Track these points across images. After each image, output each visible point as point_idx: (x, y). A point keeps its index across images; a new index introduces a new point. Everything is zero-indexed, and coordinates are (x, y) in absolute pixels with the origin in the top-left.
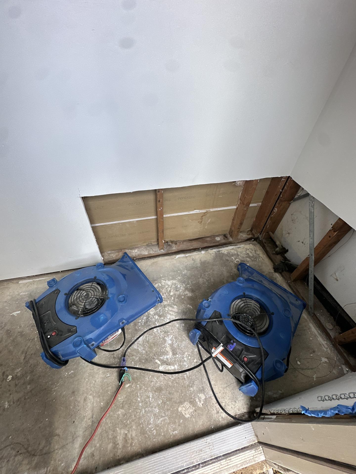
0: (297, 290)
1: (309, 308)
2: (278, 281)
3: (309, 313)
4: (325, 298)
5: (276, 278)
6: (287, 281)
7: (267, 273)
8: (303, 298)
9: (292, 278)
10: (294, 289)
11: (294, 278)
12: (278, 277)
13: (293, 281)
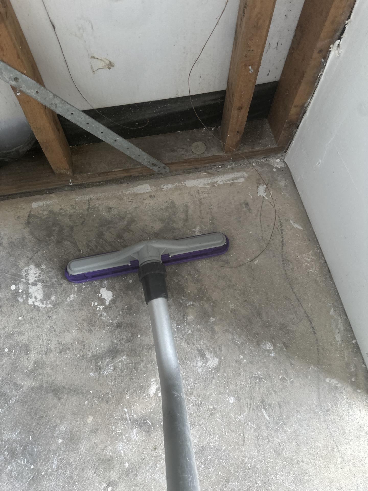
0: (100, 174)
1: (151, 168)
2: (61, 209)
3: (161, 174)
4: (137, 122)
5: (51, 212)
6: (69, 186)
7: (28, 229)
8: (123, 170)
9: (63, 171)
10: (91, 180)
11: (67, 167)
12: (48, 205)
13: (74, 173)
